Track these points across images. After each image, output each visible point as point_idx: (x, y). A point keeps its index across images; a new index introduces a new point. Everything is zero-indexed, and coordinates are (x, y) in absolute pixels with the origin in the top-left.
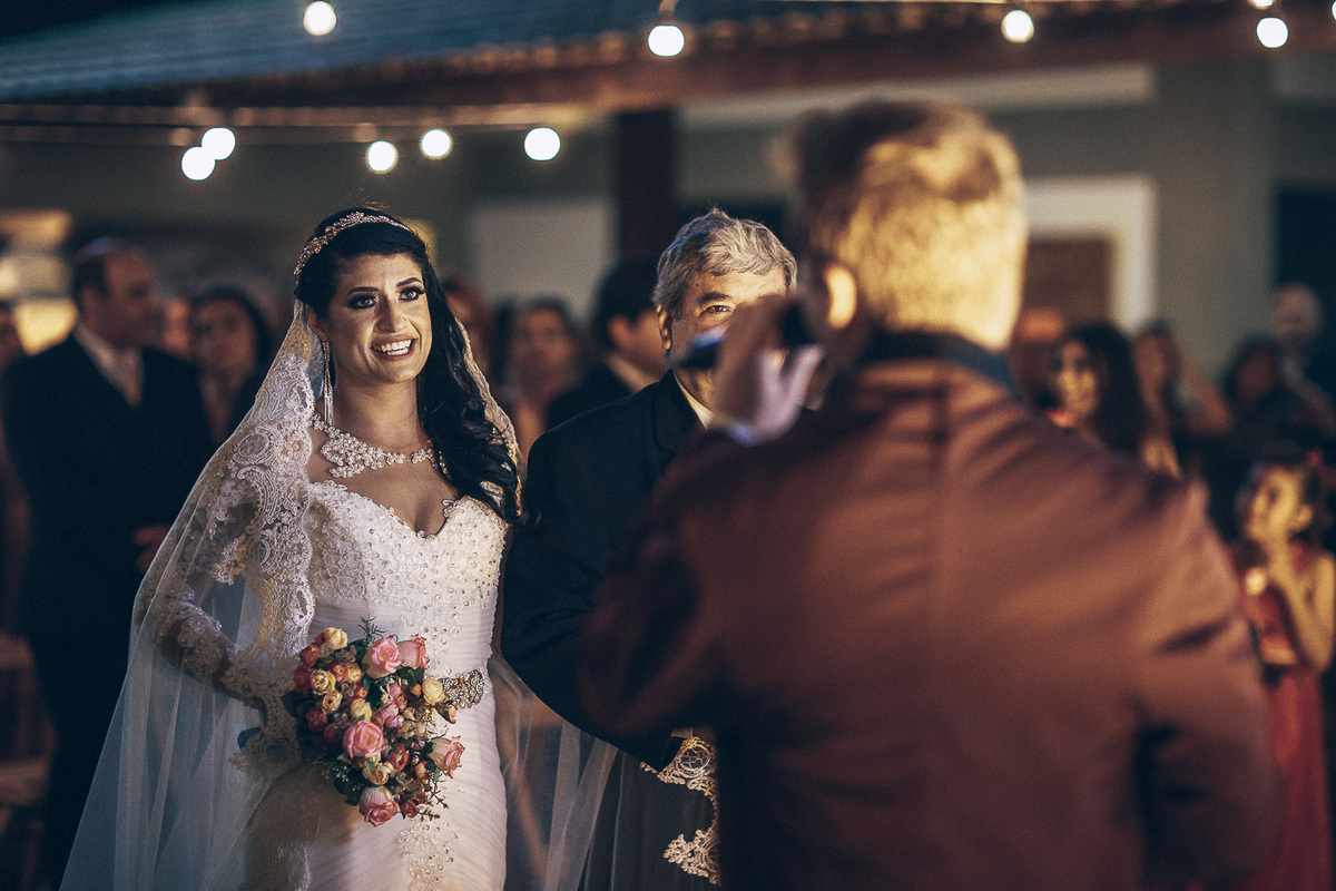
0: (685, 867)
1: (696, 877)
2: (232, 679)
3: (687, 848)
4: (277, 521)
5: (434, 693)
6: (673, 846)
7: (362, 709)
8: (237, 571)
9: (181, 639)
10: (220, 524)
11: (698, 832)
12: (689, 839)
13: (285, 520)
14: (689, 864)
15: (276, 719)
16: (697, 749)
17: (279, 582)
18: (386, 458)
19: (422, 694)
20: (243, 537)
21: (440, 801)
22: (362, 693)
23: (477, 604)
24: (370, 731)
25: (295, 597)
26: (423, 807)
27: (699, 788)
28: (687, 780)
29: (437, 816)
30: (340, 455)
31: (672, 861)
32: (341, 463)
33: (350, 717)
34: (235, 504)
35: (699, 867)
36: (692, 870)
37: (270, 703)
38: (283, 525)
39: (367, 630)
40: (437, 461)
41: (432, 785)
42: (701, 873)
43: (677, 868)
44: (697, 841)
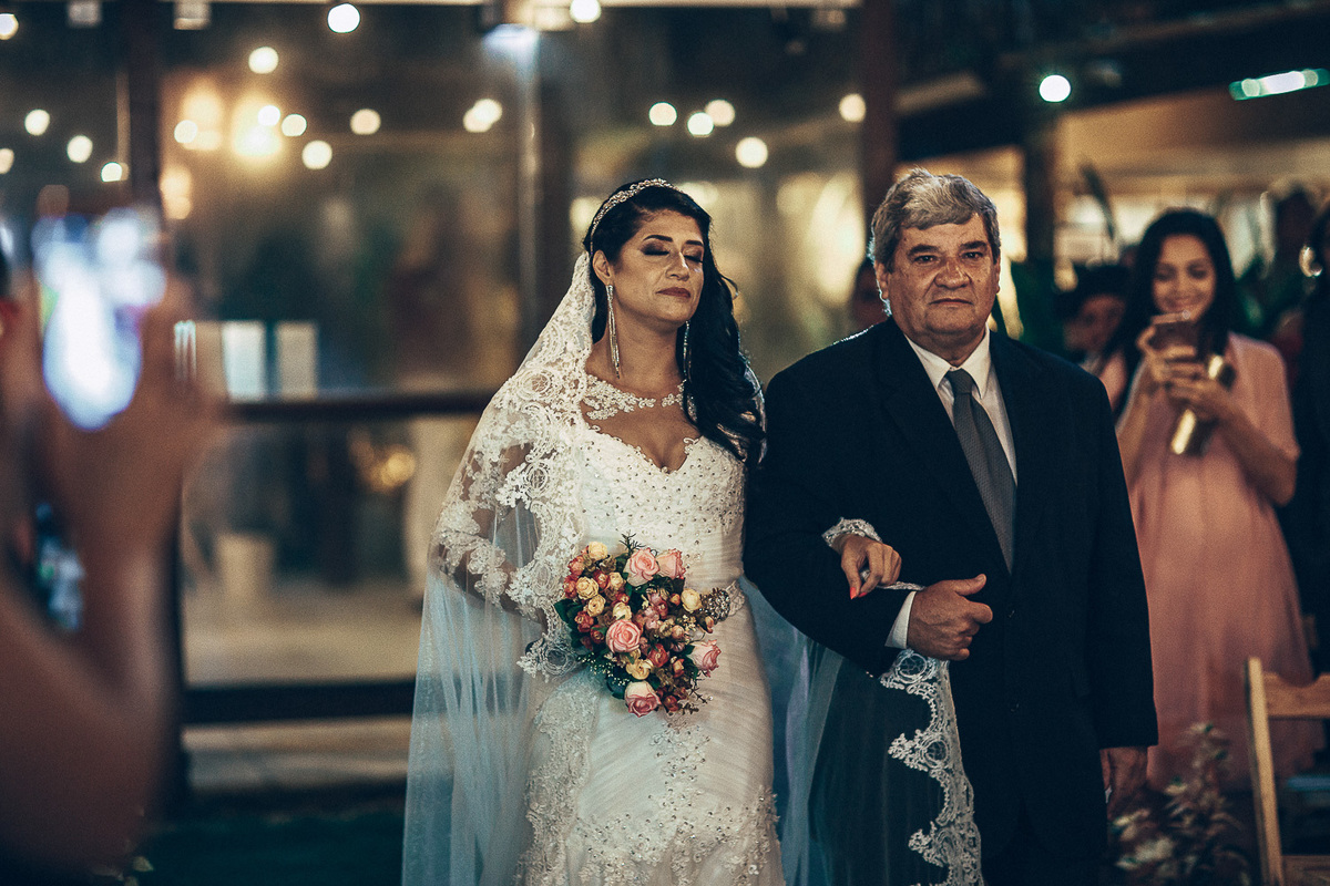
0: (907, 762)
1: (916, 770)
2: (516, 592)
3: (908, 745)
4: (554, 450)
5: (690, 600)
6: (895, 743)
7: (623, 611)
8: (518, 495)
11: (918, 732)
12: (910, 737)
13: (559, 449)
14: (911, 759)
16: (914, 657)
17: (555, 504)
18: (638, 402)
19: (681, 603)
20: (524, 465)
21: (699, 696)
22: (623, 598)
23: (719, 530)
26: (684, 703)
27: (917, 693)
28: (907, 686)
29: (697, 710)
30: (597, 400)
31: (895, 757)
32: (597, 407)
33: (611, 618)
34: (506, 446)
35: (919, 763)
36: (913, 765)
37: (549, 612)
38: (558, 454)
41: (692, 682)
42: (921, 768)
43: (900, 763)
44: (917, 740)
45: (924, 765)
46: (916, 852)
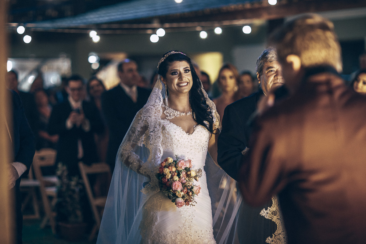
0: (265, 217)
1: (268, 219)
2: (142, 170)
3: (266, 212)
4: (154, 130)
5: (193, 174)
6: (262, 211)
7: (176, 178)
8: (143, 143)
9: (130, 160)
10: (139, 131)
11: (268, 208)
12: (266, 209)
13: (155, 130)
14: (266, 216)
15: (153, 180)
17: (154, 146)
18: (180, 114)
19: (190, 174)
20: (145, 134)
21: (195, 201)
22: (176, 174)
23: (201, 152)
24: (178, 184)
25: (158, 149)
26: (190, 203)
29: (194, 205)
30: (169, 113)
31: (262, 215)
32: (169, 116)
33: (173, 180)
34: (142, 126)
35: (269, 217)
36: (267, 218)
37: (151, 176)
38: (155, 131)
39: (177, 158)
40: (193, 115)
41: (193, 197)
42: (269, 218)
43: (263, 217)
44: (268, 210)
45: (271, 217)
46: (268, 243)
